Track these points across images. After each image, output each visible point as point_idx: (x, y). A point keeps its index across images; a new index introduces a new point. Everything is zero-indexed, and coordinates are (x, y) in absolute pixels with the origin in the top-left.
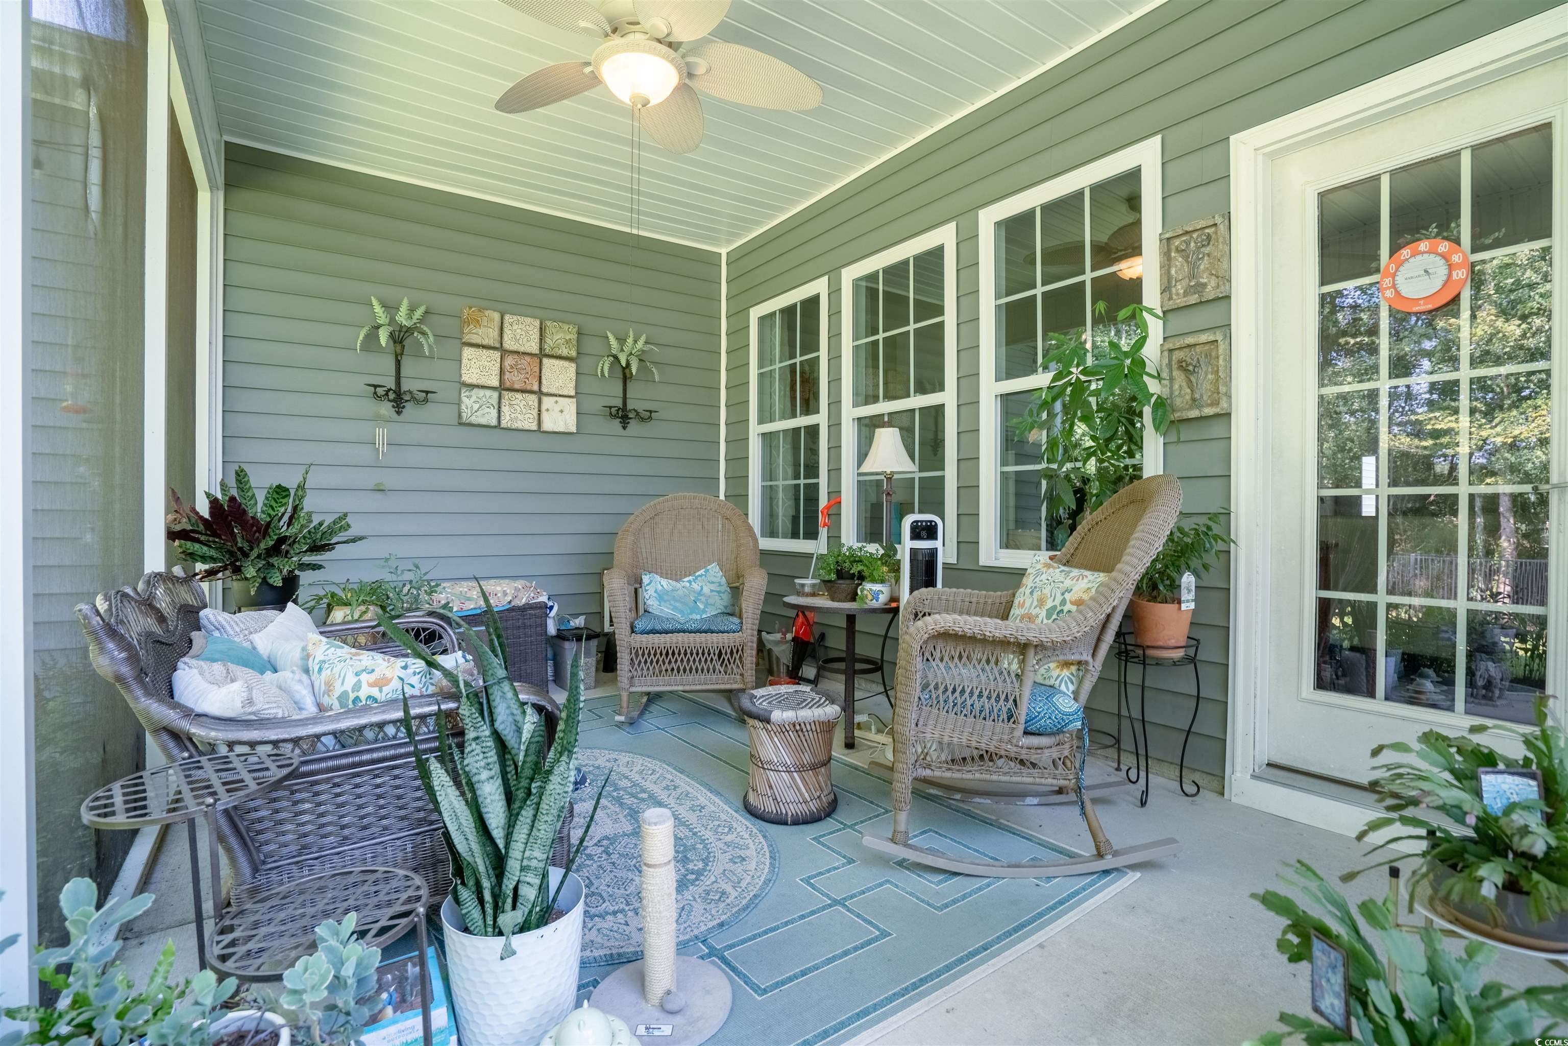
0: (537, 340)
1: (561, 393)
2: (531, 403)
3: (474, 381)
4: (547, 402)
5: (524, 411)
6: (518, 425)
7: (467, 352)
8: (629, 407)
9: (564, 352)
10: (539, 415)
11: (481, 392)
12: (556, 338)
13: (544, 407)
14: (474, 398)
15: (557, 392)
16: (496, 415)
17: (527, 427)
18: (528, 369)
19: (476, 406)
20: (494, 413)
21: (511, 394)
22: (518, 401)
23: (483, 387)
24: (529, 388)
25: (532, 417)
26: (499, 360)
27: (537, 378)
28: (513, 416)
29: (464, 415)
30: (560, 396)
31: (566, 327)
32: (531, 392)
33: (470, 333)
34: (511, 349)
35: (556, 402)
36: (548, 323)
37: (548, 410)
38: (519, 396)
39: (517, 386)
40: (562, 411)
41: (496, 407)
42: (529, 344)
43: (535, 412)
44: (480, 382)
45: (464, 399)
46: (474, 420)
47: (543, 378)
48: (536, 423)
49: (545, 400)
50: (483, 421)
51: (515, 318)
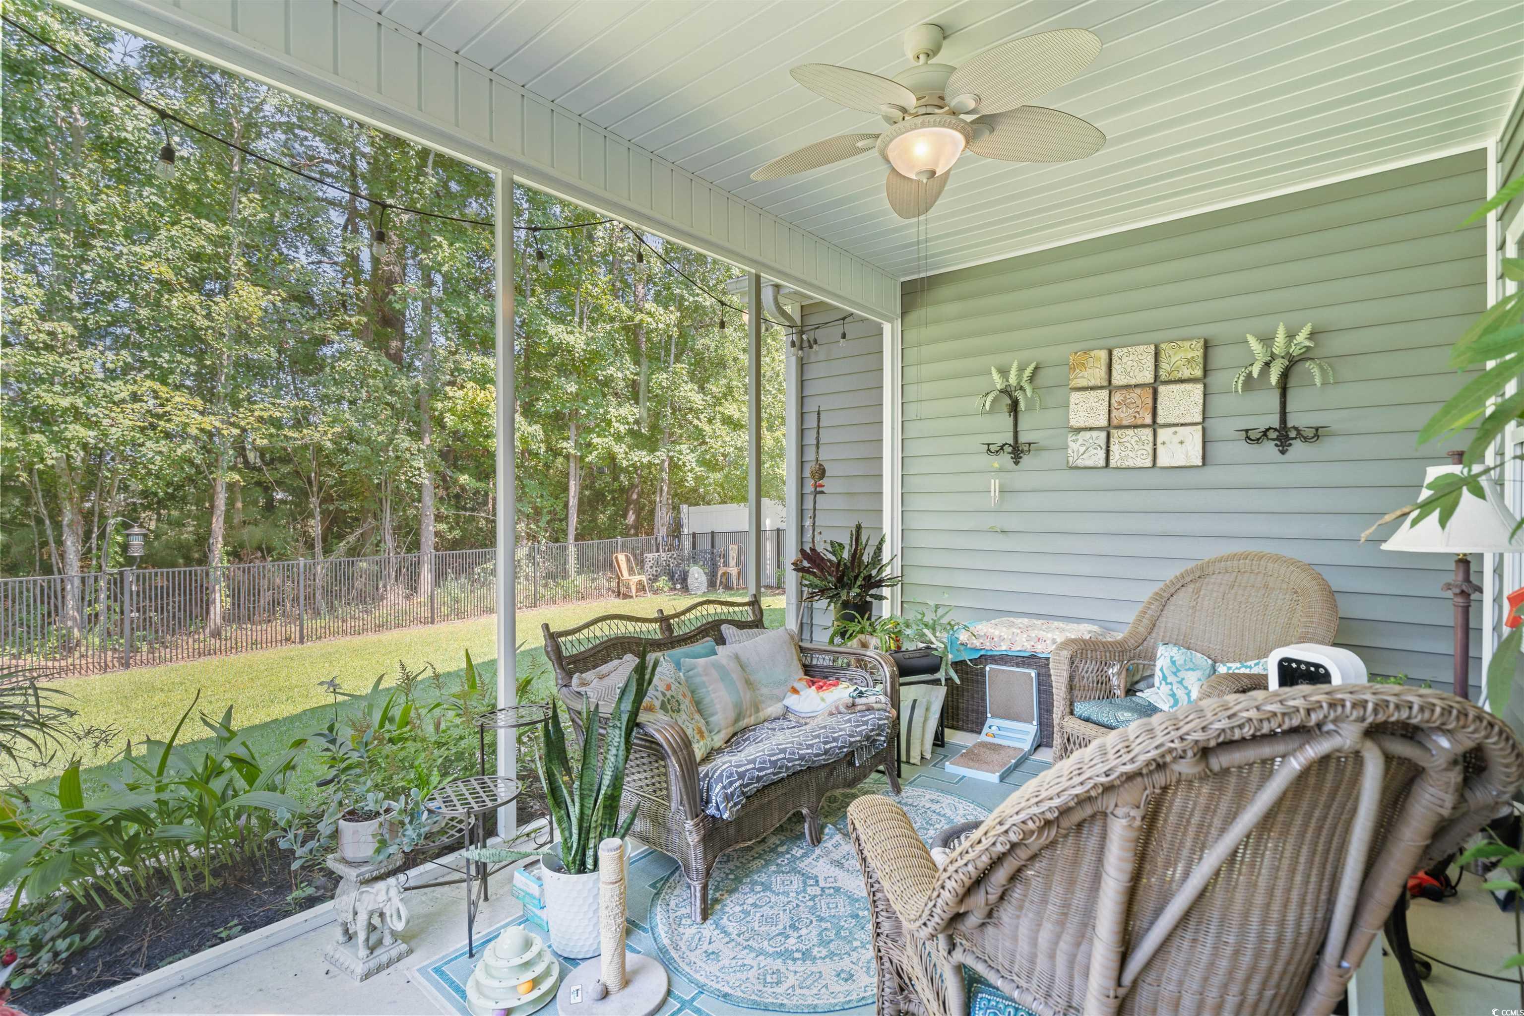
0: (1152, 367)
1: (1182, 421)
2: (1144, 438)
3: (1082, 425)
4: (1163, 434)
5: (1136, 447)
6: (1130, 463)
7: (1075, 397)
8: (1290, 424)
9: (1186, 373)
10: (1155, 450)
11: (1087, 435)
12: (1173, 360)
13: (1159, 441)
14: (1080, 442)
15: (1177, 421)
16: (1104, 456)
17: (1139, 464)
18: (1139, 402)
19: (1082, 449)
20: (1102, 454)
21: (1120, 432)
22: (1128, 438)
23: (1091, 429)
24: (1139, 422)
25: (1145, 452)
26: (1107, 399)
27: (1150, 410)
28: (1123, 454)
29: (1071, 459)
30: (1182, 425)
31: (1187, 344)
32: (1144, 426)
33: (1076, 378)
34: (1121, 383)
35: (1175, 433)
36: (1163, 346)
37: (1164, 443)
38: (1130, 432)
39: (1125, 423)
40: (1182, 443)
41: (1104, 447)
42: (1141, 374)
43: (1149, 448)
44: (1089, 424)
45: (1071, 444)
46: (1080, 463)
47: (1159, 407)
48: (1150, 458)
49: (1161, 432)
50: (1089, 463)
51: (1125, 350)
